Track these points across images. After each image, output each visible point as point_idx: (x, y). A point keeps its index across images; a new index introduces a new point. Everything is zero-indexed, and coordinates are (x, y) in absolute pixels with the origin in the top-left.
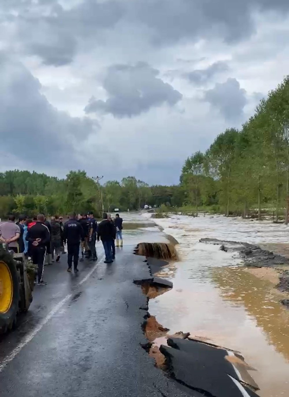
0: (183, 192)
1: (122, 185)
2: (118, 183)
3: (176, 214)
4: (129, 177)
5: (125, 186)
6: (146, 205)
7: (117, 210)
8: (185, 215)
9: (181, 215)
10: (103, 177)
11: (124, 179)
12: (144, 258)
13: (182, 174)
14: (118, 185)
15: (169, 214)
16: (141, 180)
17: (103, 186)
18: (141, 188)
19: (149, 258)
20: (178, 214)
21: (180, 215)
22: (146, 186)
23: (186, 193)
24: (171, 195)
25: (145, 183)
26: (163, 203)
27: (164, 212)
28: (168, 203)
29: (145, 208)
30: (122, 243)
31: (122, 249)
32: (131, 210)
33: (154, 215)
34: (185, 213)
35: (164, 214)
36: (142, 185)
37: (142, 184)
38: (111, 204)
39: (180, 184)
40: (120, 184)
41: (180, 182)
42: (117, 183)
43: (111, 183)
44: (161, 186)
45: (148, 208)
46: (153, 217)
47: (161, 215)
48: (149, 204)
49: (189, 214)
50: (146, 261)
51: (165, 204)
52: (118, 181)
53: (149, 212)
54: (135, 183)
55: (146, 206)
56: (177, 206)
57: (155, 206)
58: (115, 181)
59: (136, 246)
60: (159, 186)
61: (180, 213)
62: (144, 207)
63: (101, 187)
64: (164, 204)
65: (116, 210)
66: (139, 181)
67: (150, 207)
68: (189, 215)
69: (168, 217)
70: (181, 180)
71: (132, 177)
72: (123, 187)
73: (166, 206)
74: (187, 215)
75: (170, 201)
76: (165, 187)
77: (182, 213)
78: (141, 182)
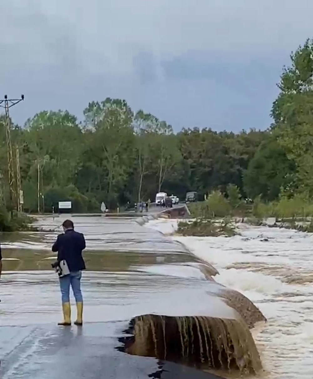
0: (282, 154)
1: (84, 124)
2: (73, 119)
3: (259, 224)
4: (108, 100)
5: (94, 130)
6: (162, 191)
7: (67, 205)
9: (275, 226)
10: (23, 97)
11: (91, 105)
13: (282, 95)
14: (71, 124)
15: (236, 224)
16: (146, 112)
17: (23, 128)
18: (147, 135)
20: (265, 225)
21: (271, 226)
22: (161, 131)
23: (290, 157)
24: (244, 163)
25: (160, 120)
26: (215, 188)
27: (217, 216)
28: (232, 187)
29: (157, 201)
30: (80, 314)
31: (80, 333)
32: (111, 207)
33: (186, 224)
34: (288, 221)
35: (218, 222)
37: (149, 122)
38: (48, 188)
39: (273, 126)
40: (77, 122)
41: (273, 121)
42: (68, 117)
43: (50, 119)
44: (210, 131)
45: (168, 203)
46: (183, 230)
47: (209, 224)
48: (170, 188)
49: (301, 224)
51: (223, 190)
52: (71, 113)
53: (171, 215)
54: (128, 120)
55: (161, 195)
56: (262, 198)
57: (191, 195)
58: (63, 114)
60: (204, 130)
61: (271, 221)
62: (153, 200)
63: (17, 132)
64: (219, 191)
65: (63, 205)
66: (140, 113)
68: (301, 229)
69: (231, 233)
70: (276, 114)
71: (118, 102)
72: (90, 132)
73: (226, 196)
74: (295, 227)
75: (238, 180)
77: (277, 221)
78: (147, 117)
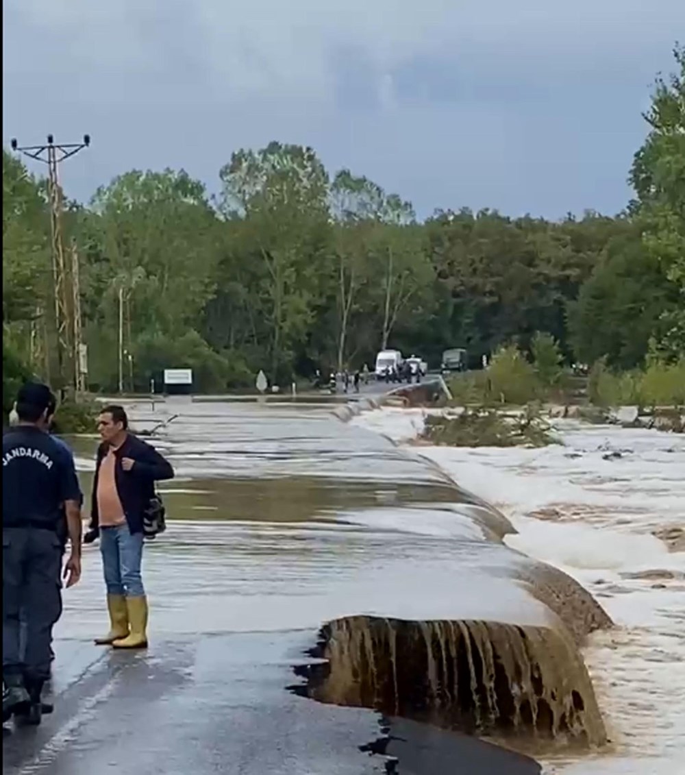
0: (653, 268)
1: (220, 199)
2: (197, 190)
3: (601, 420)
4: (274, 147)
6: (390, 348)
7: (182, 376)
8: (663, 428)
9: (636, 424)
10: (87, 139)
11: (237, 159)
12: (367, 722)
13: (655, 137)
14: (190, 201)
15: (552, 418)
16: (356, 174)
17: (87, 207)
18: (359, 228)
19: (402, 725)
20: (614, 422)
21: (627, 425)
22: (390, 216)
24: (569, 287)
25: (387, 192)
26: (507, 341)
27: (512, 401)
28: (543, 340)
29: (379, 369)
32: (280, 380)
33: (441, 420)
34: (665, 413)
35: (514, 415)
36: (363, 205)
37: (364, 196)
38: (143, 337)
39: (634, 207)
40: (206, 195)
41: (635, 195)
42: (184, 185)
43: (147, 189)
44: (495, 216)
45: (403, 373)
46: (435, 433)
48: (405, 341)
50: (377, 747)
51: (524, 346)
53: (410, 399)
54: (316, 192)
55: (387, 358)
56: (609, 362)
57: (453, 356)
58: (175, 176)
59: (311, 639)
60: (482, 214)
61: (628, 413)
63: (74, 215)
64: (513, 348)
65: (173, 376)
66: (344, 175)
67: (416, 363)
70: (641, 184)
71: (296, 152)
73: (531, 359)
74: (680, 428)
75: (557, 324)
76: (527, 225)
77: (641, 414)
78: (359, 185)
